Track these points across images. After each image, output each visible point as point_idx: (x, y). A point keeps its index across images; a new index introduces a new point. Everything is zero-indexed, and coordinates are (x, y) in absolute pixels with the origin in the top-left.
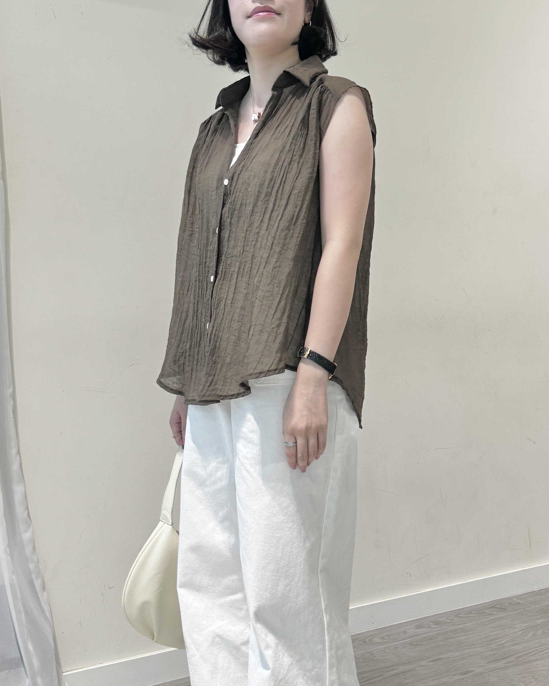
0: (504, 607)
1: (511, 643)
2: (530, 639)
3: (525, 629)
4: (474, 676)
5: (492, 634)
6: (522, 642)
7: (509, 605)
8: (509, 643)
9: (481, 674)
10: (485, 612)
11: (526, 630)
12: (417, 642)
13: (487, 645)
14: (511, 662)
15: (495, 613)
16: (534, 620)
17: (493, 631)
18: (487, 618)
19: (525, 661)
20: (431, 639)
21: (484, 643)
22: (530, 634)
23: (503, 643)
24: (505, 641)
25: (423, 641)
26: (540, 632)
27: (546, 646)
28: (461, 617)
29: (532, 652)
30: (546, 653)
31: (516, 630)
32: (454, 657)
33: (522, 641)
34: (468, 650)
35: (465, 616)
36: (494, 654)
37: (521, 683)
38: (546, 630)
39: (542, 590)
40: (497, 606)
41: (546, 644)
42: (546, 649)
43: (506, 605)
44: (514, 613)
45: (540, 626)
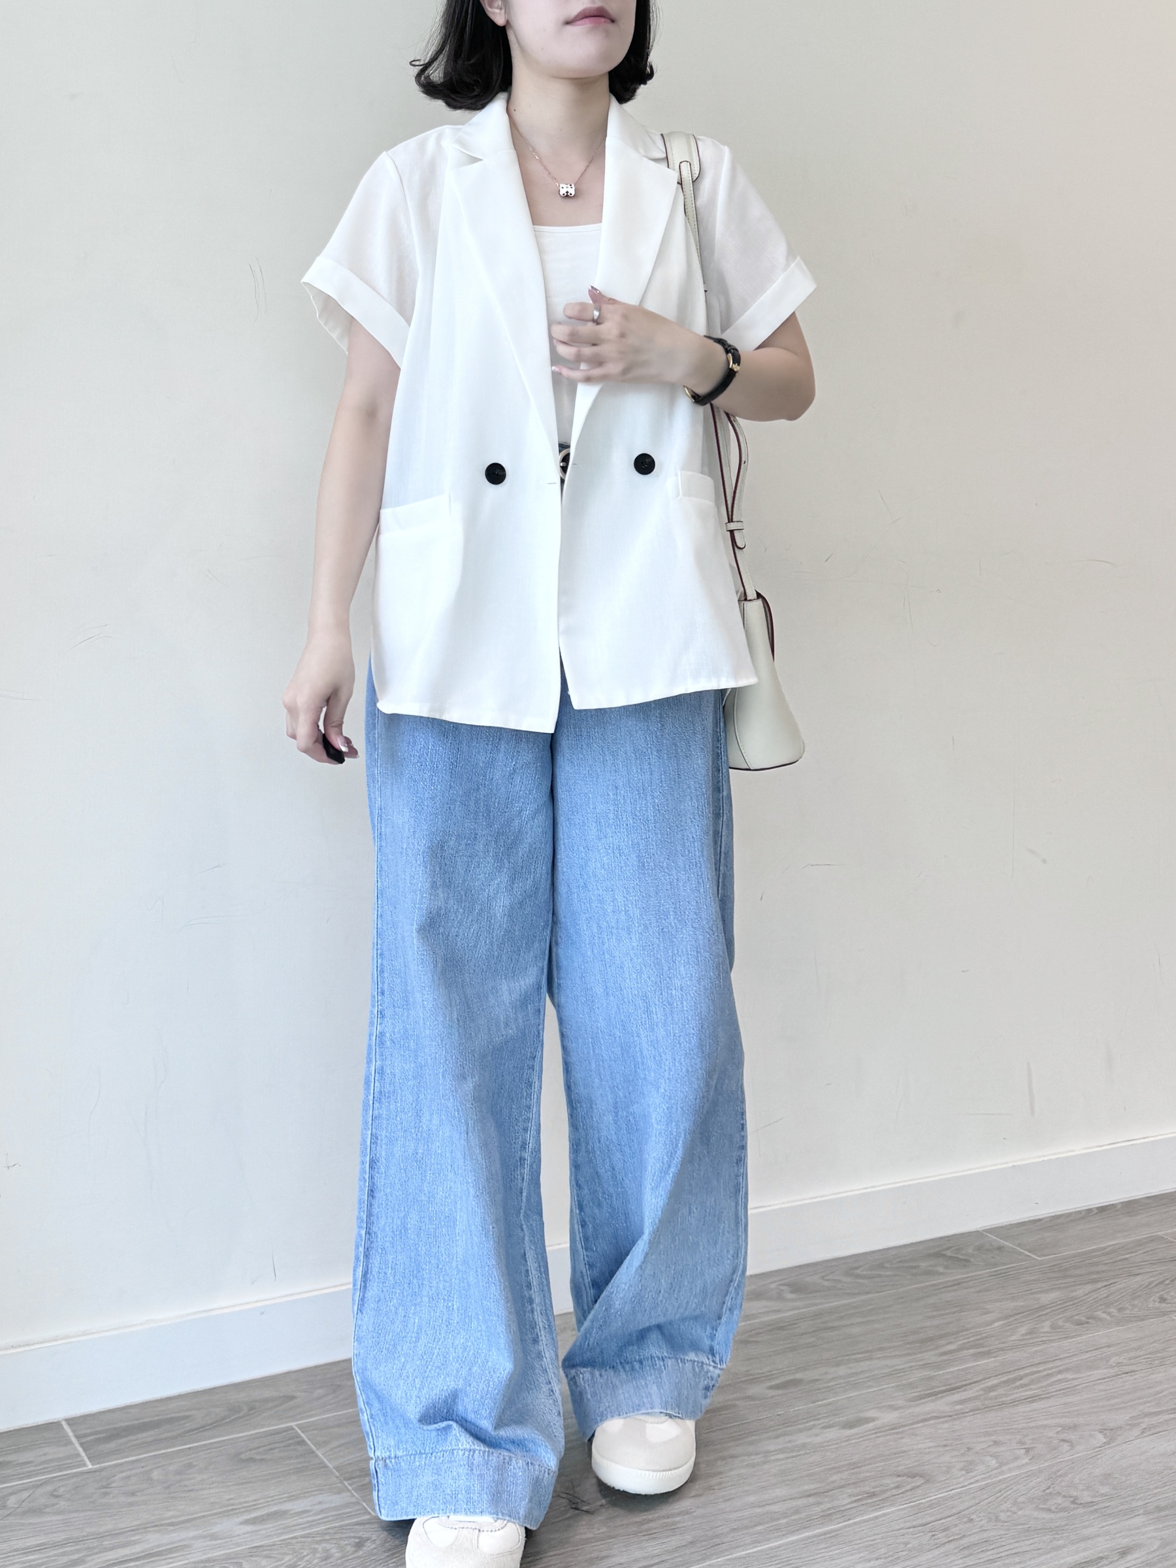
0: (963, 1255)
1: (972, 1351)
2: (1020, 1343)
3: (1011, 1316)
4: (876, 1433)
5: (929, 1323)
6: (1002, 1349)
7: (976, 1252)
9: (893, 1429)
10: (918, 1267)
11: (1013, 1319)
13: (913, 1354)
14: (970, 1399)
15: (941, 1269)
16: (1034, 1293)
17: (932, 1317)
18: (920, 1282)
19: (1004, 1399)
20: (781, 1329)
21: (908, 1346)
22: (1023, 1330)
23: (952, 1350)
24: (959, 1343)
25: (760, 1333)
26: (1046, 1326)
27: (1058, 1363)
28: (858, 1276)
29: (1024, 1376)
30: (1057, 1381)
31: (988, 1317)
32: (833, 1379)
33: (1002, 1346)
34: (868, 1363)
35: (869, 1273)
36: (931, 1378)
37: (988, 1458)
38: (1062, 1320)
39: (1059, 1217)
40: (949, 1253)
41: (1060, 1357)
42: (1060, 1372)
43: (970, 1251)
44: (987, 1273)
45: (1047, 1308)
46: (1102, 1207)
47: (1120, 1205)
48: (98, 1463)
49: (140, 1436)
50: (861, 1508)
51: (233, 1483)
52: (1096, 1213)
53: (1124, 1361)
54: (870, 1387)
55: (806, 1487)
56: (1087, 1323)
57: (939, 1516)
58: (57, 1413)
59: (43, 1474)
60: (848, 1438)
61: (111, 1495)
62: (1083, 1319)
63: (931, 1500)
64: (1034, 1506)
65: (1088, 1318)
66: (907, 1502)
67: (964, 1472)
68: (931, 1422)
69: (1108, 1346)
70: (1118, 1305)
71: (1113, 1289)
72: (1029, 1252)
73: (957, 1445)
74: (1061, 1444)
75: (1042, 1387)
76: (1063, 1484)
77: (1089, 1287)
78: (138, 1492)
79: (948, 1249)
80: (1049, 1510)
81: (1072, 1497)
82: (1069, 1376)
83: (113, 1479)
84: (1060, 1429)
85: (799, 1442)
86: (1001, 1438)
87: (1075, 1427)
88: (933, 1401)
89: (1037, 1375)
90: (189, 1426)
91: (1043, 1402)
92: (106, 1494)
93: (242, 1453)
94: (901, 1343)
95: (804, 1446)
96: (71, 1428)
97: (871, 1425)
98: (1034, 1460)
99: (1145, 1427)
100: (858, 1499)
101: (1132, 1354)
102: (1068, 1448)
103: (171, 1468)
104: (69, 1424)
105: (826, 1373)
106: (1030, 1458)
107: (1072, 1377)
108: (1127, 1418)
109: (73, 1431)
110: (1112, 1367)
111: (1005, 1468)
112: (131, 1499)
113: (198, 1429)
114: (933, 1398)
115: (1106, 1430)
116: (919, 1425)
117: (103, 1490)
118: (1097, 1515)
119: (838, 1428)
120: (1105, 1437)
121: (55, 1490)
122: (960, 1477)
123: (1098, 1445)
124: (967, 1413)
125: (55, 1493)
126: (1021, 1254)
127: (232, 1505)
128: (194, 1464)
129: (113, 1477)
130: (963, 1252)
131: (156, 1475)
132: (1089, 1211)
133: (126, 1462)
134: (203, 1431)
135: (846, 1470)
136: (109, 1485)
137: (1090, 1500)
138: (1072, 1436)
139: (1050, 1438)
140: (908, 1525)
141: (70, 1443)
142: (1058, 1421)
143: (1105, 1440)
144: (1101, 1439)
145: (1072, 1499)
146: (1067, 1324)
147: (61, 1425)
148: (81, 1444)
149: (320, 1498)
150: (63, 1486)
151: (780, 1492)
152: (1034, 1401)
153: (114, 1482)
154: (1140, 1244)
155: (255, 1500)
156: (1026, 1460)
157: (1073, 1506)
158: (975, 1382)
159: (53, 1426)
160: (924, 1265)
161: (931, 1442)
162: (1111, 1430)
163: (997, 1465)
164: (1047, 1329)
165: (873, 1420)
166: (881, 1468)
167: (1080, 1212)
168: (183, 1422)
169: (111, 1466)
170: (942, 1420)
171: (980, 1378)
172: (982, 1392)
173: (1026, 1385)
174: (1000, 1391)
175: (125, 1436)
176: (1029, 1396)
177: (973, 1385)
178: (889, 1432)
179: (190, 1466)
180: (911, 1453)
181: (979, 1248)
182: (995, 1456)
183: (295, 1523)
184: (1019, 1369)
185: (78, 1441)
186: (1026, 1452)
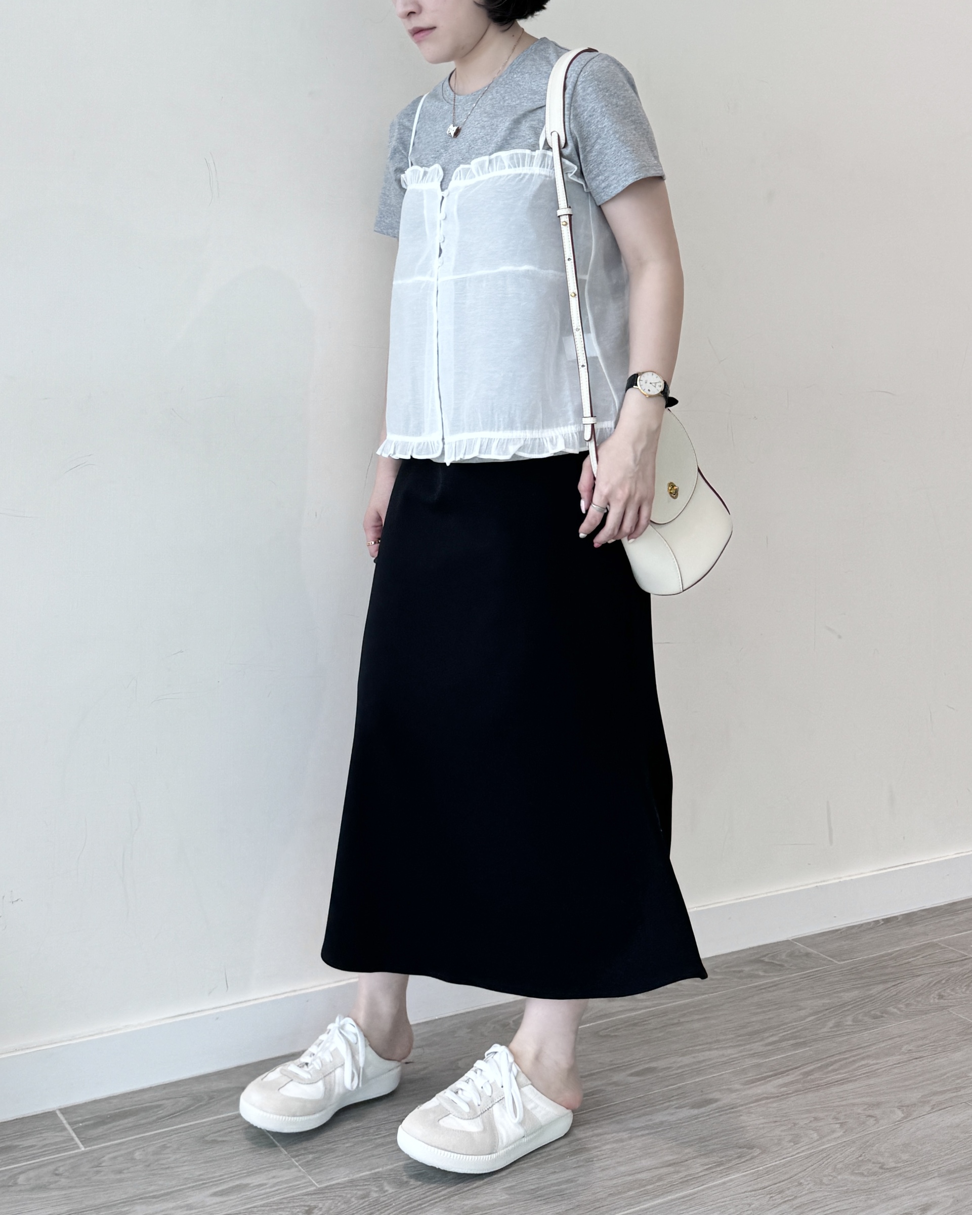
1: (792, 1042)
2: (830, 1034)
3: (821, 1012)
4: (719, 1112)
5: (754, 1019)
6: (815, 1040)
7: (788, 959)
8: (789, 1042)
9: (732, 1109)
10: (742, 971)
11: (822, 1014)
12: (607, 1030)
13: (745, 1045)
14: (792, 1082)
15: (763, 973)
16: (838, 992)
17: (757, 1013)
18: (745, 984)
19: (819, 1082)
20: (635, 1025)
21: (740, 1038)
22: (831, 1024)
23: (775, 1041)
24: (781, 1035)
25: (619, 1029)
26: (849, 1020)
27: (861, 1051)
29: (836, 1062)
31: (802, 1013)
32: (680, 1067)
33: (814, 1037)
34: (708, 1053)
36: (760, 1065)
37: (812, 1132)
38: (861, 1014)
39: (853, 927)
40: (766, 959)
41: (862, 1046)
42: (863, 1059)
43: (784, 957)
44: (798, 976)
45: (849, 1005)
46: (887, 919)
47: (901, 917)
48: (89, 1146)
49: (122, 1122)
50: (712, 1175)
51: (202, 1161)
52: (882, 924)
53: (914, 1048)
54: (711, 1073)
55: (666, 1158)
56: (882, 1017)
57: (775, 1181)
58: (53, 1104)
59: (44, 1155)
60: (696, 1117)
61: (102, 1173)
62: (878, 1013)
63: (767, 1168)
64: (850, 1171)
65: (882, 1013)
66: (748, 1169)
67: (792, 1144)
68: (764, 1102)
69: (900, 1036)
70: (906, 1001)
71: (901, 987)
72: (831, 957)
73: (784, 1121)
74: (868, 1119)
75: (849, 1072)
76: (872, 1152)
77: (881, 987)
78: (124, 1170)
79: (765, 956)
80: (862, 1174)
81: (880, 1163)
82: (871, 1062)
83: (103, 1159)
84: (866, 1107)
85: (657, 1121)
86: (821, 1115)
87: (878, 1105)
88: (763, 1084)
89: (845, 1061)
90: (161, 1113)
91: (850, 1084)
92: (98, 1172)
93: (207, 1136)
94: (733, 1036)
95: (662, 1123)
96: (64, 1116)
97: (714, 1105)
98: (846, 1133)
99: (934, 1104)
100: (709, 1168)
101: (920, 1043)
102: (875, 1122)
103: (151, 1149)
104: (63, 1113)
105: (674, 1062)
106: (844, 1131)
107: (872, 1063)
108: (919, 1097)
109: (66, 1119)
110: (904, 1054)
111: (825, 1140)
112: (118, 1177)
113: (169, 1116)
114: (763, 1081)
115: (902, 1106)
116: (752, 1105)
117: (95, 1169)
118: (901, 1178)
119: (688, 1107)
120: (903, 1113)
121: (56, 1170)
122: (790, 1148)
123: (897, 1119)
124: (790, 1094)
125: (57, 1172)
126: (824, 959)
127: (202, 1180)
128: (168, 1145)
129: (103, 1157)
130: (778, 959)
131: (138, 1155)
132: (877, 922)
133: (113, 1145)
134: (171, 1118)
135: (697, 1143)
136: (100, 1164)
137: (893, 1165)
138: (877, 1112)
139: (859, 1114)
140: (750, 1189)
141: (65, 1129)
142: (864, 1099)
143: (903, 1115)
144: (899, 1114)
145: (880, 1165)
146: (865, 1018)
147: (56, 1114)
148: (74, 1130)
149: (274, 1173)
150: (62, 1166)
151: (645, 1163)
152: (843, 1084)
153: (104, 1161)
154: (920, 949)
155: (221, 1176)
156: (841, 1133)
157: (881, 1171)
158: (796, 1068)
159: (50, 1115)
160: (747, 969)
161: (764, 1119)
162: (908, 1106)
163: (818, 1137)
164: (850, 1023)
165: (716, 1101)
166: (725, 1142)
167: (869, 923)
168: (156, 1110)
169: (100, 1148)
170: (771, 1100)
171: (800, 1065)
172: (801, 1076)
173: (836, 1070)
174: (816, 1075)
175: (110, 1123)
176: (839, 1079)
177: (795, 1070)
178: (730, 1111)
179: (164, 1147)
180: (748, 1128)
181: (791, 955)
182: (815, 1130)
183: (255, 1194)
184: (830, 1057)
185: (72, 1127)
186: (841, 1126)
